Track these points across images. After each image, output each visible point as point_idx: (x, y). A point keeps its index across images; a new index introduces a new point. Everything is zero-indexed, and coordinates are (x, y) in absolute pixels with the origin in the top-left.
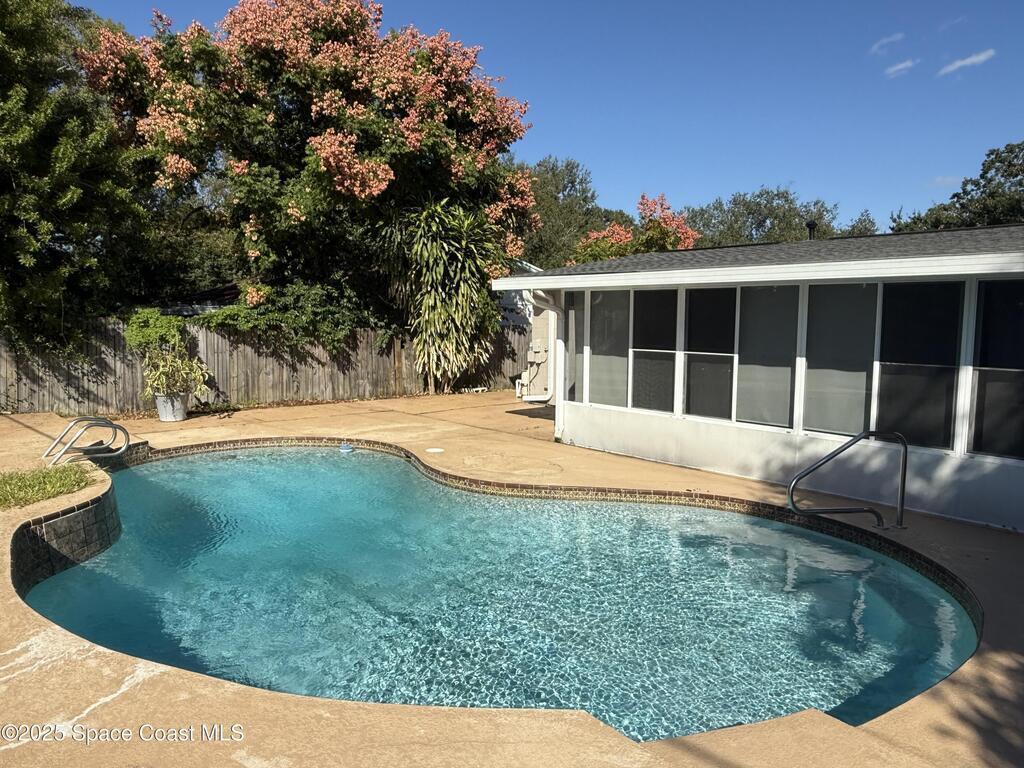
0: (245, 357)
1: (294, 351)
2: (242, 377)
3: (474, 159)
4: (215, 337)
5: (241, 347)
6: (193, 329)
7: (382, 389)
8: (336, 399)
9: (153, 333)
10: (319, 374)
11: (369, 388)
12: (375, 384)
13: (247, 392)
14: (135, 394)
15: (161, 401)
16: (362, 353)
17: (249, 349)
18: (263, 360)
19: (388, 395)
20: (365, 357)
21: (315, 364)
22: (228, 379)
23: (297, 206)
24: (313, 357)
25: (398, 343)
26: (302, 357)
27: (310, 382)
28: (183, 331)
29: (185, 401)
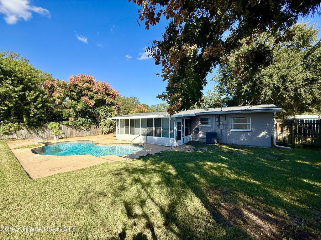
0: (70, 130)
1: (79, 128)
2: (70, 133)
3: (110, 100)
4: (65, 127)
5: (70, 128)
6: (61, 125)
7: (95, 134)
8: (86, 136)
9: (54, 126)
10: (84, 132)
11: (92, 134)
12: (94, 133)
13: (70, 135)
14: (50, 136)
15: (54, 137)
16: (91, 129)
17: (71, 128)
18: (73, 130)
19: (96, 135)
20: (92, 129)
21: (83, 130)
22: (67, 133)
23: (80, 107)
24: (83, 129)
25: (98, 127)
26: (81, 129)
27: (82, 133)
28: (59, 126)
29: (59, 137)
